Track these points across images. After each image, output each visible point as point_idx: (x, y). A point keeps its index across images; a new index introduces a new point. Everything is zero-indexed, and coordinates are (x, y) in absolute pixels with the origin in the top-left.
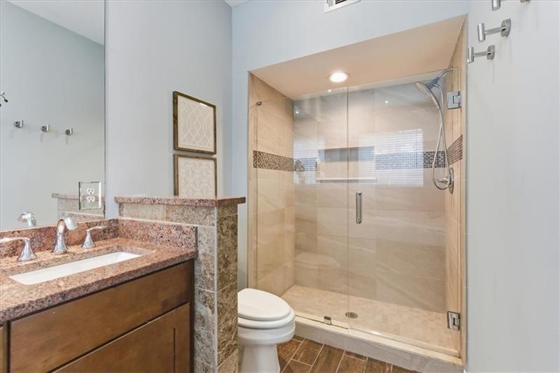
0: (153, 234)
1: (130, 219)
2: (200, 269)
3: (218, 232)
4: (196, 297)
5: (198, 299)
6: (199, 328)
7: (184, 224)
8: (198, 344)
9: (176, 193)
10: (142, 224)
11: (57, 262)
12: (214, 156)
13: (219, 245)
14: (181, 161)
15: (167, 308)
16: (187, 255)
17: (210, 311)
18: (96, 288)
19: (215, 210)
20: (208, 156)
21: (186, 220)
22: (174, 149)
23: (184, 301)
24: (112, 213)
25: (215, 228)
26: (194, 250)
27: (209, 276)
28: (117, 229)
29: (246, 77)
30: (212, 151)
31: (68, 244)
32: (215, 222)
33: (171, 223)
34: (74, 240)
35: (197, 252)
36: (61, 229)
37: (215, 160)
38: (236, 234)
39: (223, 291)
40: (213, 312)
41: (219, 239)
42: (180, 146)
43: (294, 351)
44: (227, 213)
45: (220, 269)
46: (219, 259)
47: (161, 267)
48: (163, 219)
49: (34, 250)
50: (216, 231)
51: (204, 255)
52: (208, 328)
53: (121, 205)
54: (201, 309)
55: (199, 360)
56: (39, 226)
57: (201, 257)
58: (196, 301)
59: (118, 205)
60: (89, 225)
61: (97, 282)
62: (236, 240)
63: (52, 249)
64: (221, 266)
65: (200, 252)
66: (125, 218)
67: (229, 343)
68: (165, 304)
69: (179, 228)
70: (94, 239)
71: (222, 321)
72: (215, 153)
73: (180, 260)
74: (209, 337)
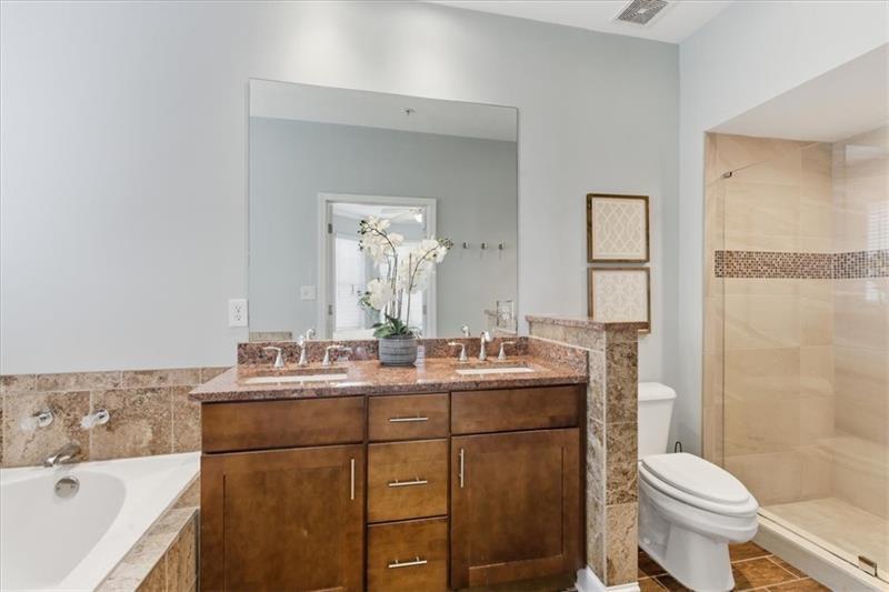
0: (553, 355)
1: (537, 338)
2: (591, 396)
3: (607, 358)
4: (588, 425)
5: (590, 427)
6: (590, 460)
7: (577, 347)
8: (590, 477)
9: (590, 314)
10: (545, 344)
11: (481, 366)
12: (647, 265)
13: (608, 373)
14: (597, 275)
15: (555, 425)
16: (576, 378)
17: (599, 442)
18: (495, 385)
19: (604, 335)
20: (638, 265)
21: (580, 343)
22: (588, 261)
23: (573, 423)
24: (524, 332)
25: (604, 353)
26: (585, 375)
27: (598, 405)
28: (527, 346)
29: (700, 141)
30: (643, 257)
31: (488, 355)
32: (604, 347)
33: (567, 345)
34: (492, 351)
35: (588, 378)
36: (483, 341)
37: (647, 270)
38: (635, 365)
39: (615, 426)
40: (602, 445)
41: (609, 367)
42: (594, 258)
43: (776, 582)
44: (620, 339)
45: (610, 400)
46: (608, 389)
47: (548, 383)
48: (562, 340)
49: (467, 355)
50: (604, 358)
51: (595, 381)
52: (598, 461)
53: (530, 323)
54: (592, 440)
55: (590, 493)
56: (473, 336)
57: (592, 384)
58: (588, 430)
59: (527, 324)
60: (504, 340)
61: (497, 381)
62: (635, 372)
63: (478, 357)
64: (612, 397)
65: (591, 379)
66: (534, 337)
67: (623, 488)
68: (552, 419)
69: (574, 350)
70: (507, 353)
71: (613, 459)
72: (648, 260)
73: (568, 382)
74: (599, 471)
